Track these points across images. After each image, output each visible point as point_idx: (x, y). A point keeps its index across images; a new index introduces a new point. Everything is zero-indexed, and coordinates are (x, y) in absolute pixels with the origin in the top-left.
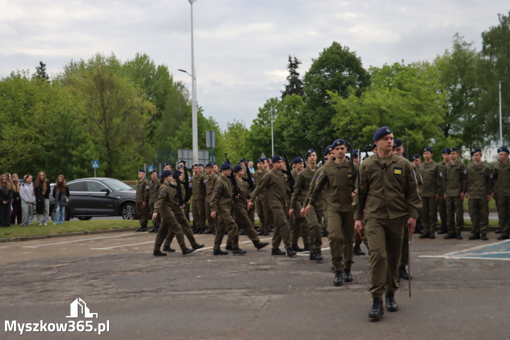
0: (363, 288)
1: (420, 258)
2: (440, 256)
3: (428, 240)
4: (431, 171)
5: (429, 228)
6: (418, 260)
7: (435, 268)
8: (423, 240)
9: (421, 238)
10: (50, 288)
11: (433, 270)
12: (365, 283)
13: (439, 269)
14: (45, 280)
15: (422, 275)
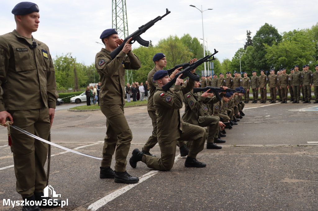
0: (259, 123)
1: (288, 111)
2: (297, 110)
3: (296, 104)
4: (298, 75)
5: (297, 99)
6: (287, 112)
7: (293, 115)
8: (294, 104)
9: (293, 103)
10: (144, 122)
11: (292, 116)
12: (262, 121)
13: (294, 115)
14: (143, 120)
15: (286, 117)
